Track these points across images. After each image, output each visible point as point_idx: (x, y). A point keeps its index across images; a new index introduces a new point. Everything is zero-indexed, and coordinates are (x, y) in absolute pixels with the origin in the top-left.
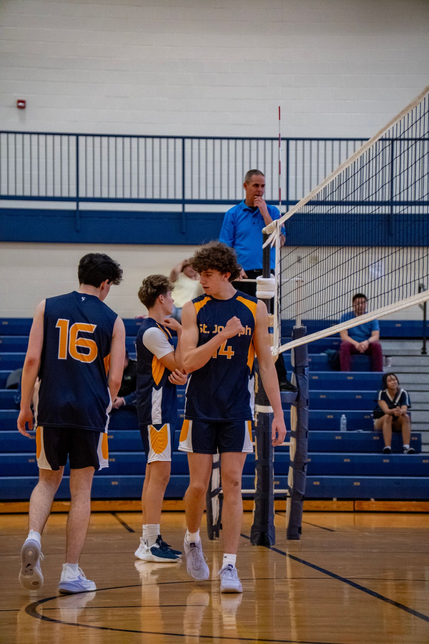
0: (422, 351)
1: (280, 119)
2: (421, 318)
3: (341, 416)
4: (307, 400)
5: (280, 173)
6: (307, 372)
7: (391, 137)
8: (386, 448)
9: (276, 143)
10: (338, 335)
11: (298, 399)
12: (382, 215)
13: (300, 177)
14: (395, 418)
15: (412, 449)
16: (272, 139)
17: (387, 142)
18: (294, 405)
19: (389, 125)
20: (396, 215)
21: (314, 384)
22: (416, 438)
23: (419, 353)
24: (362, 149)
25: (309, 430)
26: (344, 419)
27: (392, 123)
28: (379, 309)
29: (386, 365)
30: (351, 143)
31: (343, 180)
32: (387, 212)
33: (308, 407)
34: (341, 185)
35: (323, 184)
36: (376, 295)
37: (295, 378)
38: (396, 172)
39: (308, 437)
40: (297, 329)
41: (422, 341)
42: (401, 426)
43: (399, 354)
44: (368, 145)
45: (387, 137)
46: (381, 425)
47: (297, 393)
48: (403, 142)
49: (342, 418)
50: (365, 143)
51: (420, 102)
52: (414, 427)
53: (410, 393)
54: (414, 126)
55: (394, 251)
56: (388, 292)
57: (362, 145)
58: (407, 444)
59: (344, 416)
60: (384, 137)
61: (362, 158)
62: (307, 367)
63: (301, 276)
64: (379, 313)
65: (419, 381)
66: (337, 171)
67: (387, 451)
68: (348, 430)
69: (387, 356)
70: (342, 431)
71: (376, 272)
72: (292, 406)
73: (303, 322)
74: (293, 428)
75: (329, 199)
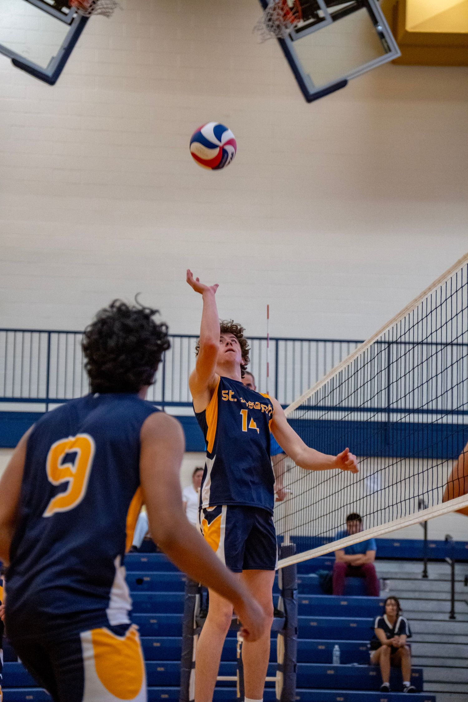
0: (423, 574)
1: (268, 318)
2: (421, 537)
3: (333, 647)
4: (296, 628)
5: (268, 375)
6: (296, 596)
7: (387, 340)
8: (383, 685)
9: (264, 343)
10: (332, 554)
11: (285, 626)
12: (378, 422)
13: (290, 379)
14: (394, 650)
15: (413, 687)
16: (260, 339)
17: (383, 345)
18: (281, 634)
19: (384, 328)
20: (393, 423)
21: (303, 609)
22: (417, 675)
23: (420, 577)
24: (356, 353)
25: (298, 662)
26: (337, 651)
27: (387, 326)
28: (376, 527)
29: (384, 589)
30: (345, 345)
31: (336, 384)
32: (383, 420)
33: (296, 636)
34: (333, 390)
35: (314, 389)
36: (372, 512)
37: (282, 601)
38: (394, 378)
39: (296, 671)
40: (285, 547)
41: (423, 562)
42: (400, 660)
43: (398, 576)
44: (362, 348)
45: (383, 340)
46: (378, 657)
47: (284, 619)
48: (399, 346)
49: (335, 649)
50: (359, 345)
51: (417, 306)
52: (415, 661)
53: (411, 622)
54: (411, 331)
55: (395, 461)
56: (385, 509)
57: (356, 348)
58: (407, 681)
59: (337, 647)
60: (379, 340)
61: (356, 361)
62: (295, 590)
63: (290, 488)
64: (376, 532)
65: (420, 609)
66: (330, 375)
67: (385, 689)
68: (341, 663)
69: (385, 579)
70: (335, 665)
71: (372, 485)
72: (279, 635)
73: (292, 538)
74: (280, 660)
75: (321, 404)
